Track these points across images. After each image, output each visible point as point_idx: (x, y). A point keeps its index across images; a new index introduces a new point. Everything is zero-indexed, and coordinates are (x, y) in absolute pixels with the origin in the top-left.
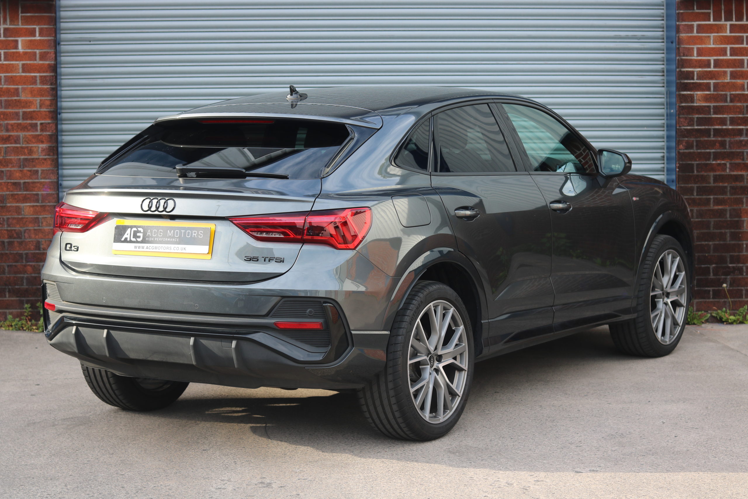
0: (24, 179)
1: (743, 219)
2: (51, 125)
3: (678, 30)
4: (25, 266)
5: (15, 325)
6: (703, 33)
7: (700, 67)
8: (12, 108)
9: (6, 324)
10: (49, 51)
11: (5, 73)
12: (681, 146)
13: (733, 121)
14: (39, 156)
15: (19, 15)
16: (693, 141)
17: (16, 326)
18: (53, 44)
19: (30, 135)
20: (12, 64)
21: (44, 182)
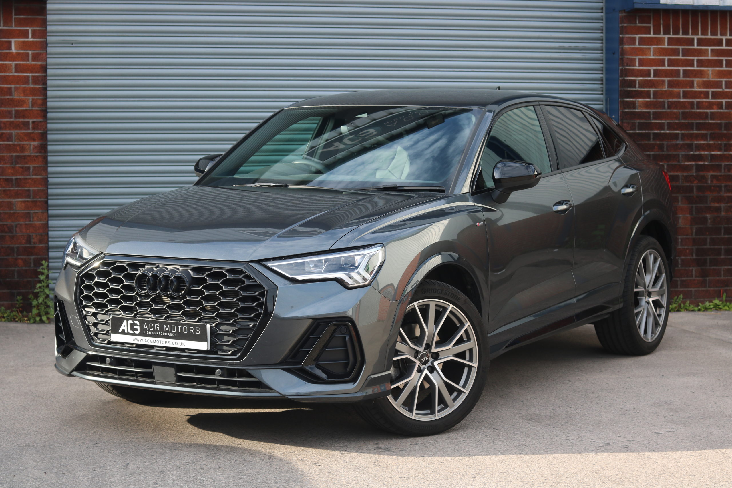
0: (16, 176)
1: (678, 216)
2: (41, 124)
3: (622, 43)
4: (16, 259)
6: (644, 45)
7: (641, 76)
8: (5, 107)
10: (41, 52)
13: (670, 126)
14: (31, 153)
15: (12, 17)
17: (8, 318)
18: (42, 45)
19: (22, 133)
20: (5, 64)
21: (35, 178)
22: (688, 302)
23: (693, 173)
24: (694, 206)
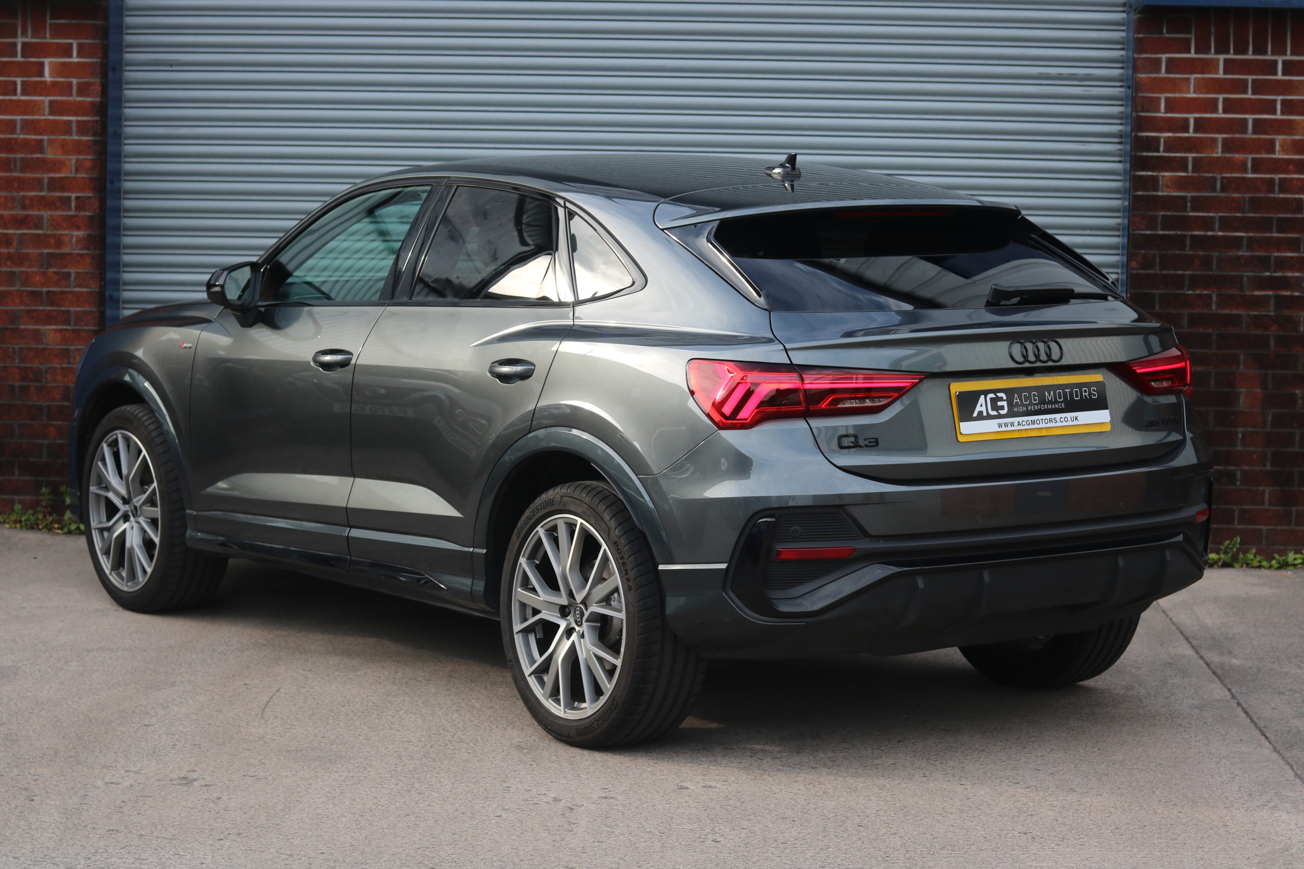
0: (48, 287)
1: (1238, 390)
2: (93, 201)
3: (1135, 70)
4: (46, 426)
5: (26, 520)
6: (1177, 73)
7: (1169, 131)
8: (32, 172)
9: (12, 519)
10: (92, 80)
11: (23, 115)
12: (1134, 262)
13: (1225, 224)
14: (73, 250)
15: (46, 22)
16: (1154, 256)
17: (27, 523)
18: (98, 70)
19: (59, 216)
20: (34, 101)
21: (79, 292)
22: (1254, 551)
23: (1270, 311)
24: (1270, 372)
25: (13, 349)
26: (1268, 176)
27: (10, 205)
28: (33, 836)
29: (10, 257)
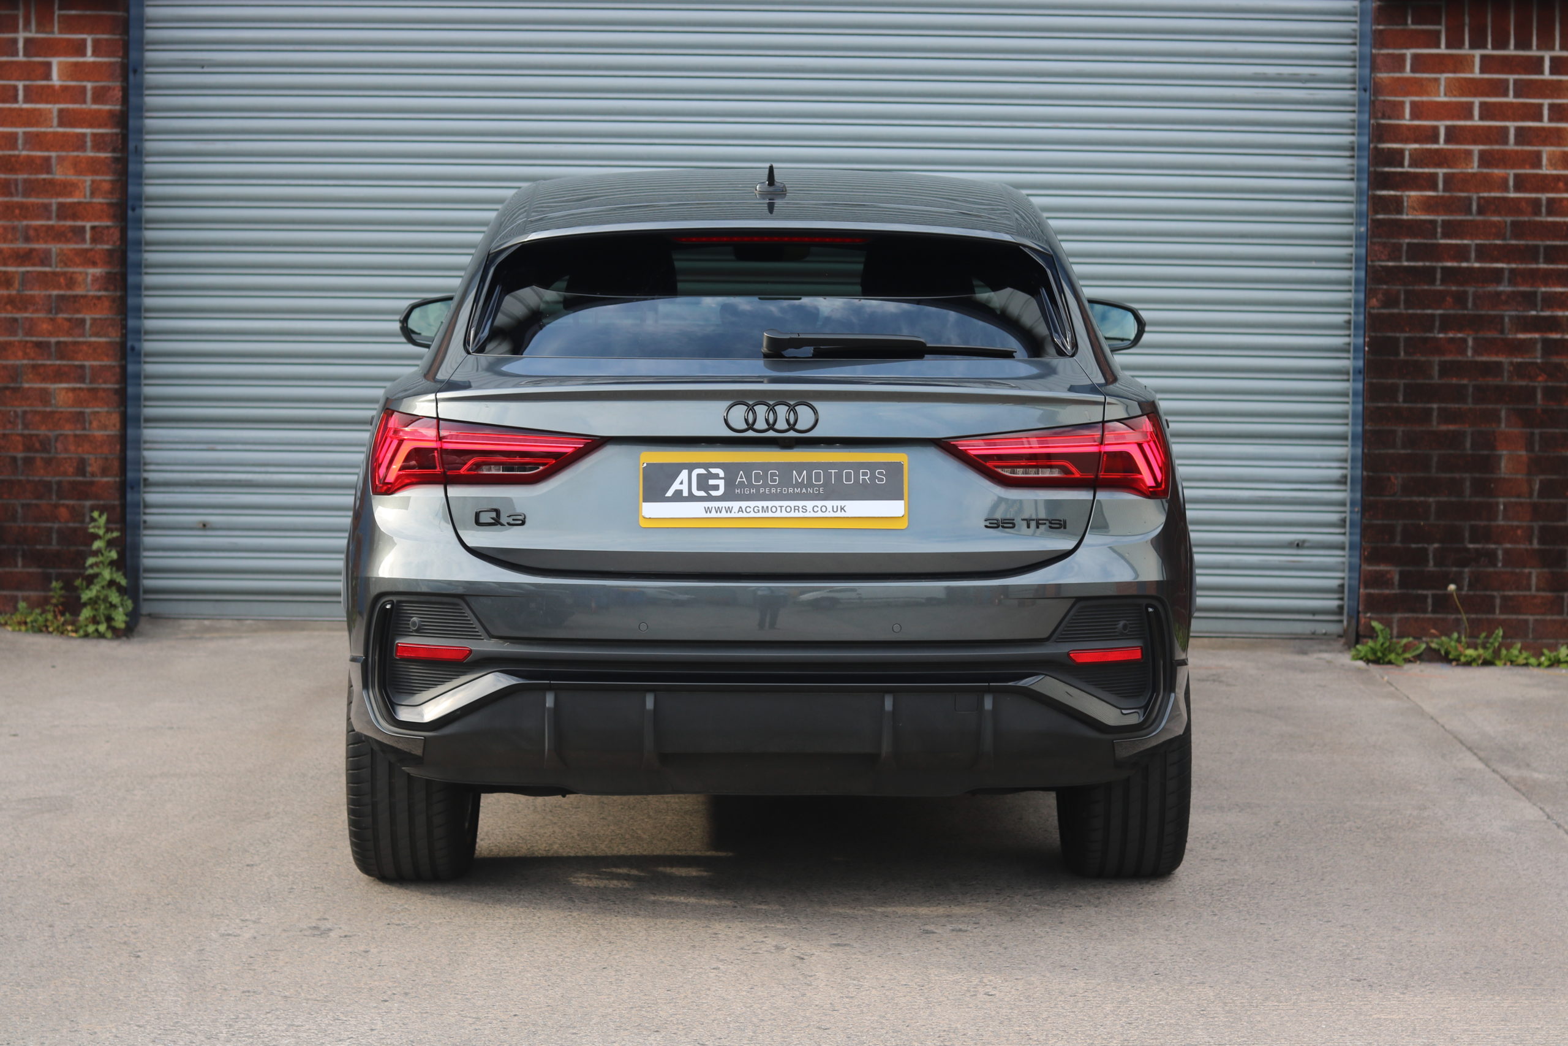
0: (58, 336)
1: (1499, 452)
2: (111, 231)
3: (1374, 68)
4: (56, 506)
5: (32, 622)
6: (1424, 72)
7: (1416, 141)
8: (37, 196)
9: (15, 620)
10: (110, 84)
11: (25, 127)
12: (1375, 300)
13: (1483, 253)
14: (88, 291)
15: (53, 13)
16: (1398, 292)
17: (34, 624)
18: (118, 71)
19: (71, 250)
20: (39, 110)
21: (95, 342)
22: (1519, 645)
23: (1536, 358)
24: (1537, 431)
25: (15, 412)
26: (1533, 195)
27: (10, 236)
28: (152, 999)
29: (11, 301)
